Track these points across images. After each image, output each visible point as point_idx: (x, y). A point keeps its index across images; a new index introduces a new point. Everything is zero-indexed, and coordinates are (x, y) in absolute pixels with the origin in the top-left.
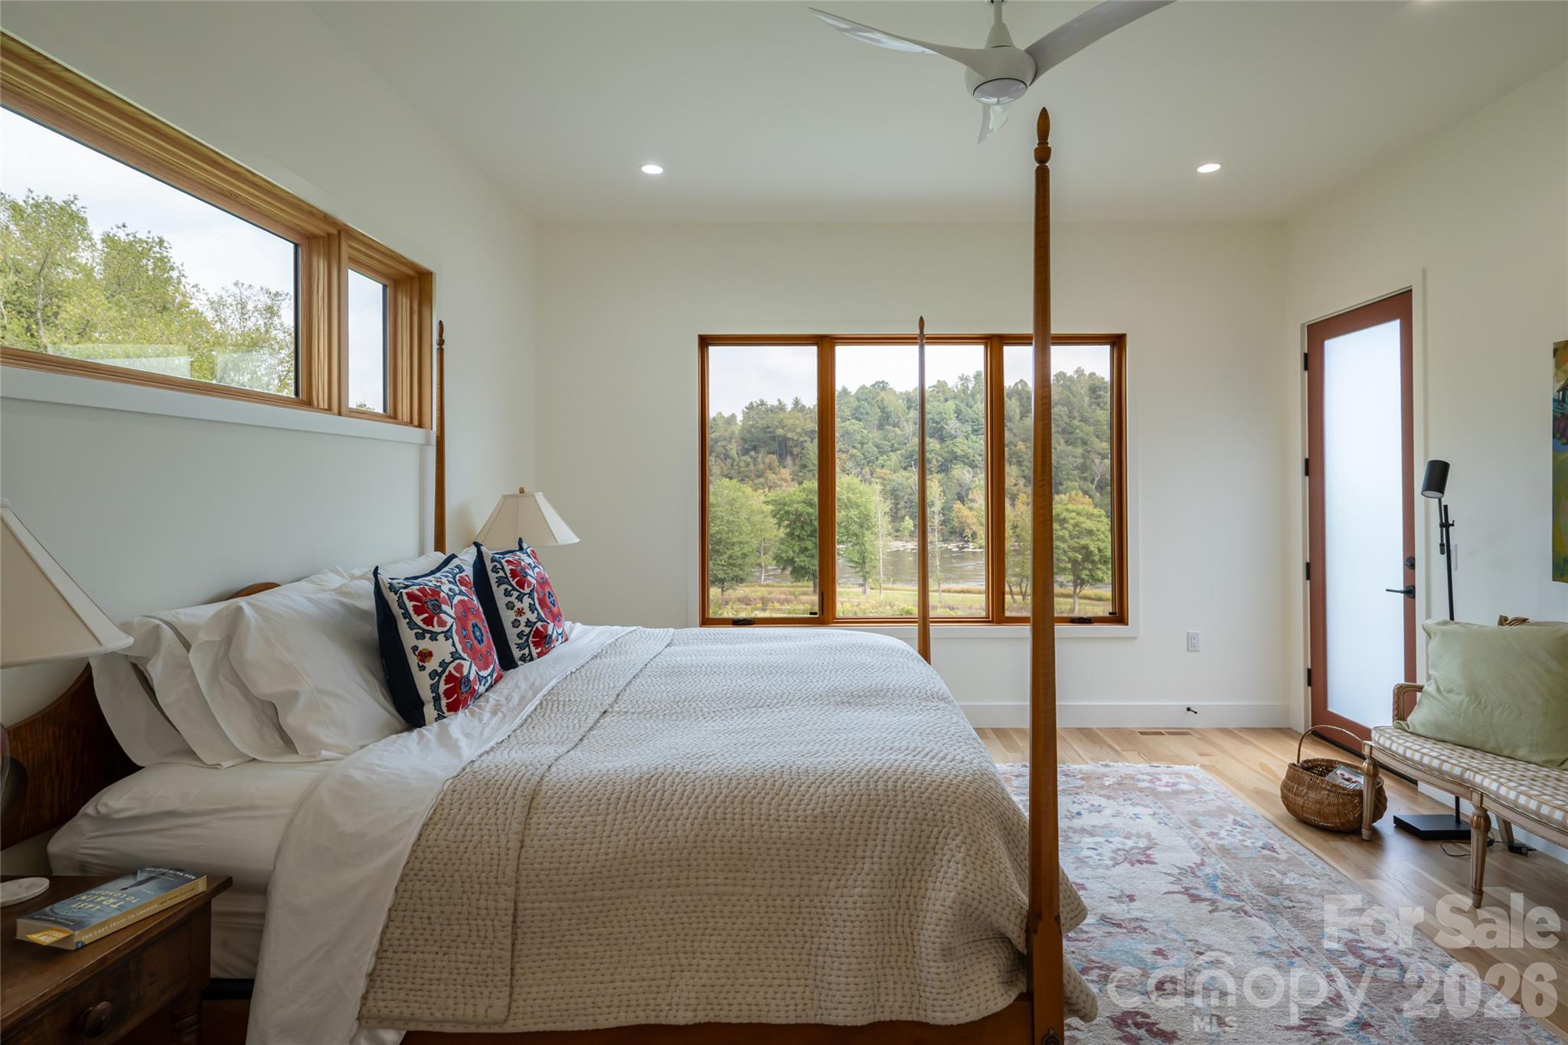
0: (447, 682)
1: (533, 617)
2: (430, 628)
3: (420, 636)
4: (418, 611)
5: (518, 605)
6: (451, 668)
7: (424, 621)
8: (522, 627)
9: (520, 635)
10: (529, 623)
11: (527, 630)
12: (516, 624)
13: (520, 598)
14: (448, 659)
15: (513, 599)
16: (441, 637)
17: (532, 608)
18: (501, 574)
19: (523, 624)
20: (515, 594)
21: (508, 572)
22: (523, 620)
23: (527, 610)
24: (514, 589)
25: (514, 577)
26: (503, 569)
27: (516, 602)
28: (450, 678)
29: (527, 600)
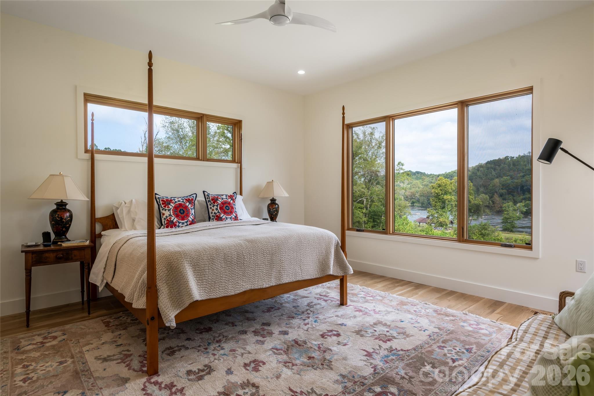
0: (167, 221)
1: (216, 212)
2: (165, 208)
3: (163, 210)
4: (163, 204)
5: (213, 208)
6: (168, 218)
7: (164, 206)
8: (213, 214)
9: (213, 216)
10: (215, 213)
11: (214, 215)
12: (212, 213)
13: (213, 206)
14: (168, 216)
15: (211, 206)
16: (167, 210)
17: (217, 209)
18: (209, 199)
19: (213, 213)
20: (212, 205)
21: (211, 199)
22: (213, 212)
23: (215, 209)
24: (212, 204)
25: (212, 200)
26: (209, 198)
27: (212, 207)
28: (167, 220)
29: (215, 207)
